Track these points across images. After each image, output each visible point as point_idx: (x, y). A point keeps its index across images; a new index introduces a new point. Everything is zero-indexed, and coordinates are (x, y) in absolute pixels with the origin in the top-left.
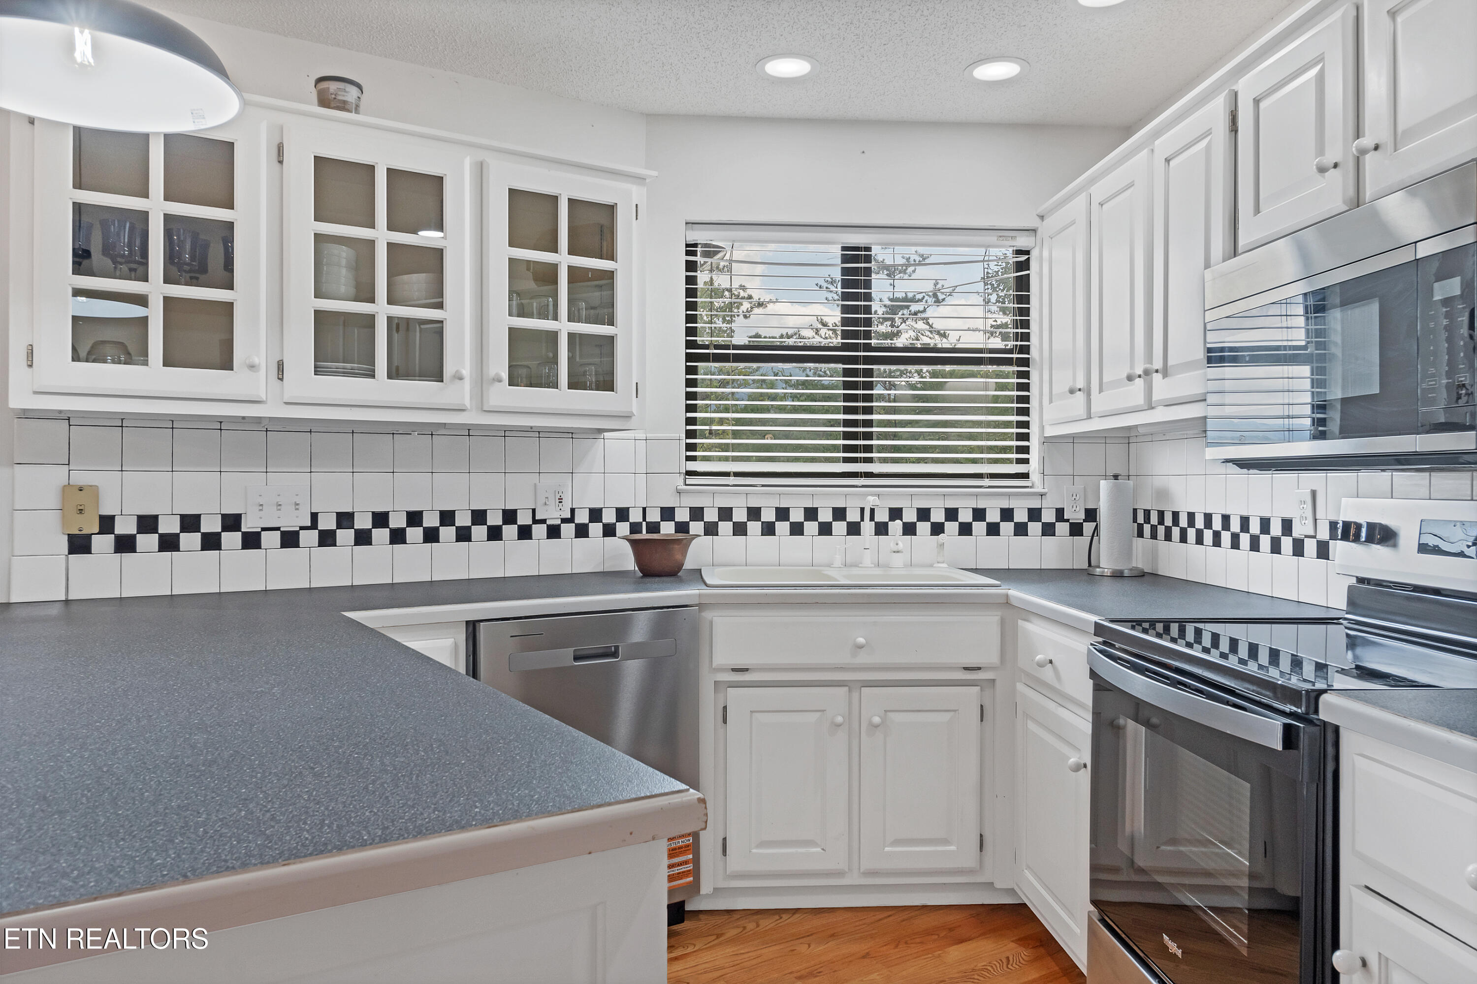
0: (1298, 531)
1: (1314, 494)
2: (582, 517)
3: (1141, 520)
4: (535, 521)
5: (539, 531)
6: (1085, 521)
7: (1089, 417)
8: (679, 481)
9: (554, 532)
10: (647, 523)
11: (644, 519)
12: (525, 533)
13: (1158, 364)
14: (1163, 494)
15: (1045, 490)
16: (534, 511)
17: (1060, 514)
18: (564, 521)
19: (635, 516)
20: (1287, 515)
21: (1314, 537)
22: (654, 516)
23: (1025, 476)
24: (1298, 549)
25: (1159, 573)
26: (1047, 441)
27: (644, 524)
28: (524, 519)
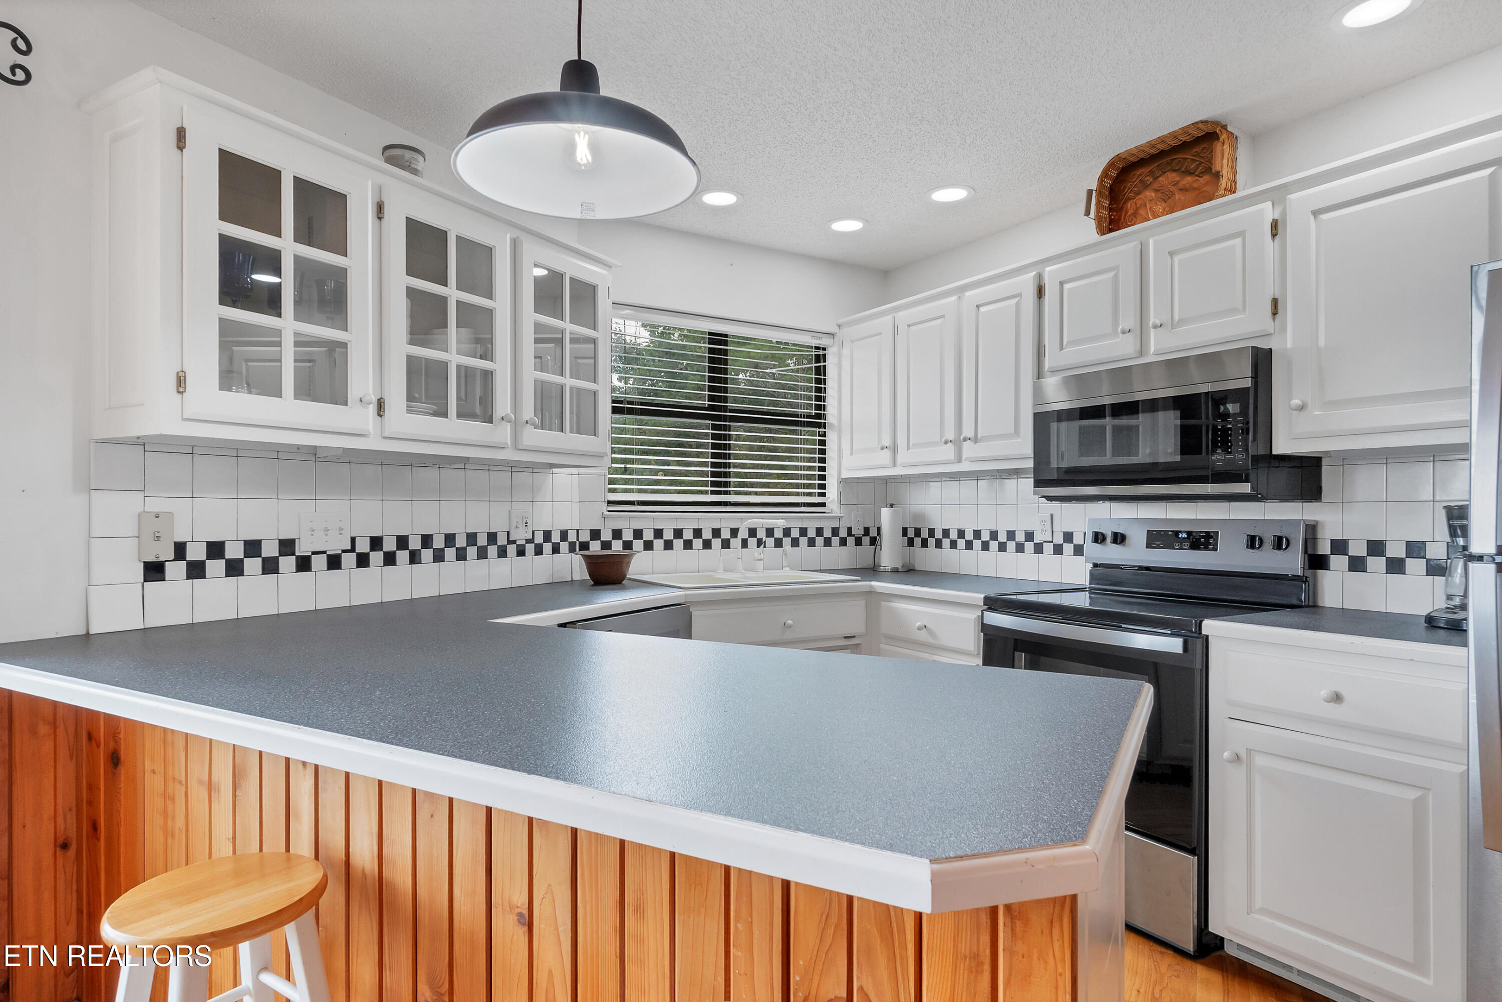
0: (1038, 539)
1: (1052, 516)
2: (539, 538)
4: (509, 542)
5: (512, 550)
6: (863, 535)
7: (895, 465)
8: (604, 508)
9: (521, 551)
10: (580, 543)
11: (578, 540)
12: (502, 552)
13: (968, 435)
14: (922, 517)
15: (842, 515)
16: (508, 533)
17: (850, 530)
18: (528, 541)
19: (572, 537)
20: (1029, 529)
21: (1052, 542)
22: (585, 537)
23: (823, 505)
24: (1039, 549)
25: (916, 569)
26: (843, 482)
27: (578, 542)
28: (502, 540)
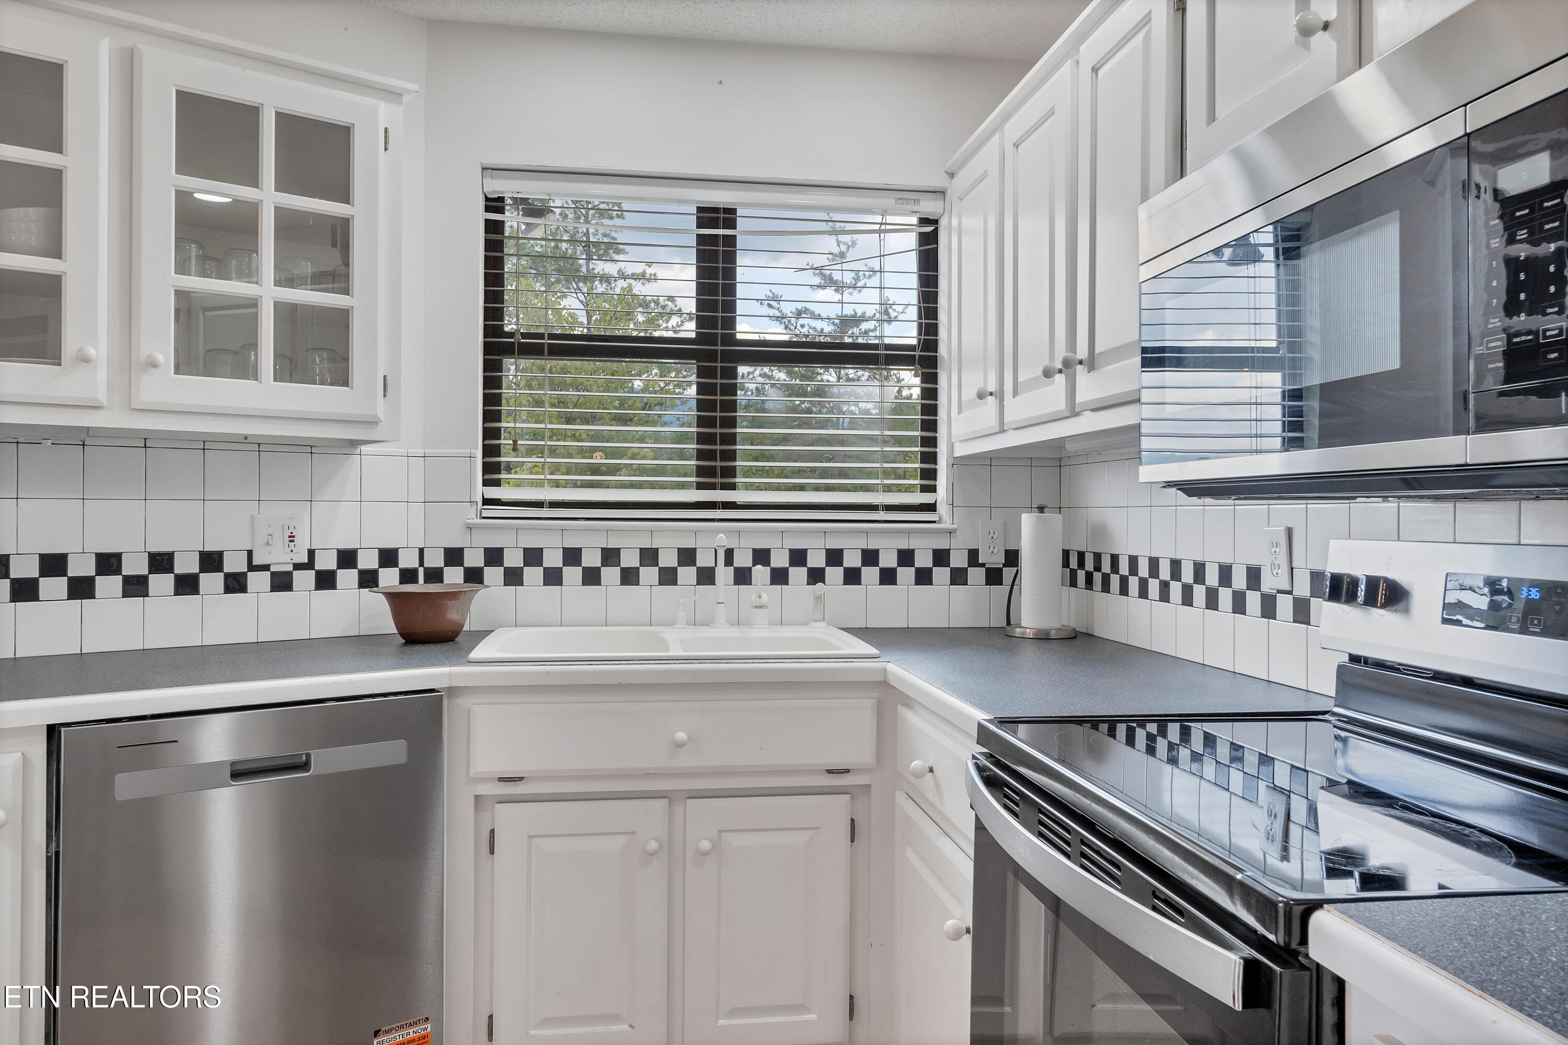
0: (1268, 584)
1: (1290, 532)
2: (327, 562)
3: (1074, 563)
4: (252, 568)
5: (259, 580)
6: (1004, 565)
7: (1002, 431)
8: (471, 515)
9: (282, 583)
10: (426, 569)
11: (421, 563)
12: (235, 584)
13: (1082, 352)
14: (1100, 531)
15: (955, 526)
16: (250, 553)
17: (973, 555)
18: (298, 567)
19: (408, 560)
20: (1254, 562)
21: (1290, 593)
22: (435, 560)
23: (931, 508)
24: (1269, 609)
25: (1096, 634)
26: (959, 463)
27: (421, 570)
28: (234, 564)
